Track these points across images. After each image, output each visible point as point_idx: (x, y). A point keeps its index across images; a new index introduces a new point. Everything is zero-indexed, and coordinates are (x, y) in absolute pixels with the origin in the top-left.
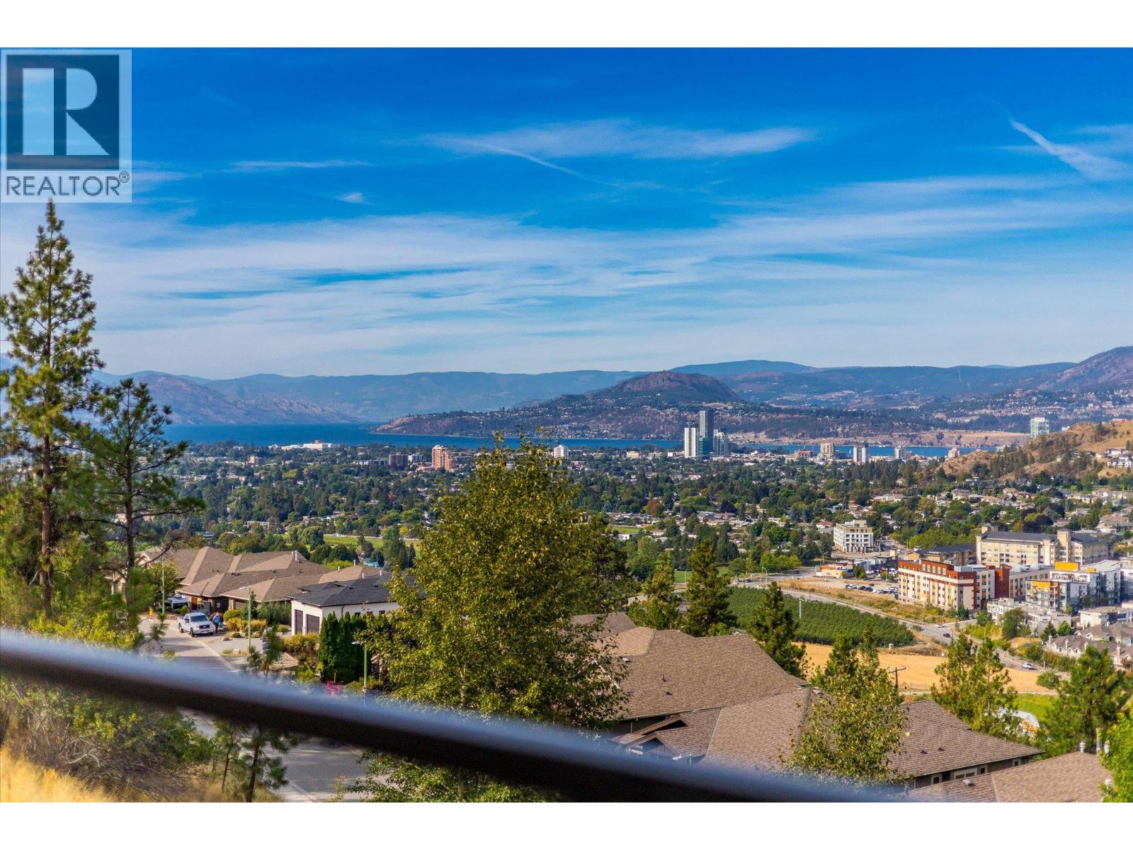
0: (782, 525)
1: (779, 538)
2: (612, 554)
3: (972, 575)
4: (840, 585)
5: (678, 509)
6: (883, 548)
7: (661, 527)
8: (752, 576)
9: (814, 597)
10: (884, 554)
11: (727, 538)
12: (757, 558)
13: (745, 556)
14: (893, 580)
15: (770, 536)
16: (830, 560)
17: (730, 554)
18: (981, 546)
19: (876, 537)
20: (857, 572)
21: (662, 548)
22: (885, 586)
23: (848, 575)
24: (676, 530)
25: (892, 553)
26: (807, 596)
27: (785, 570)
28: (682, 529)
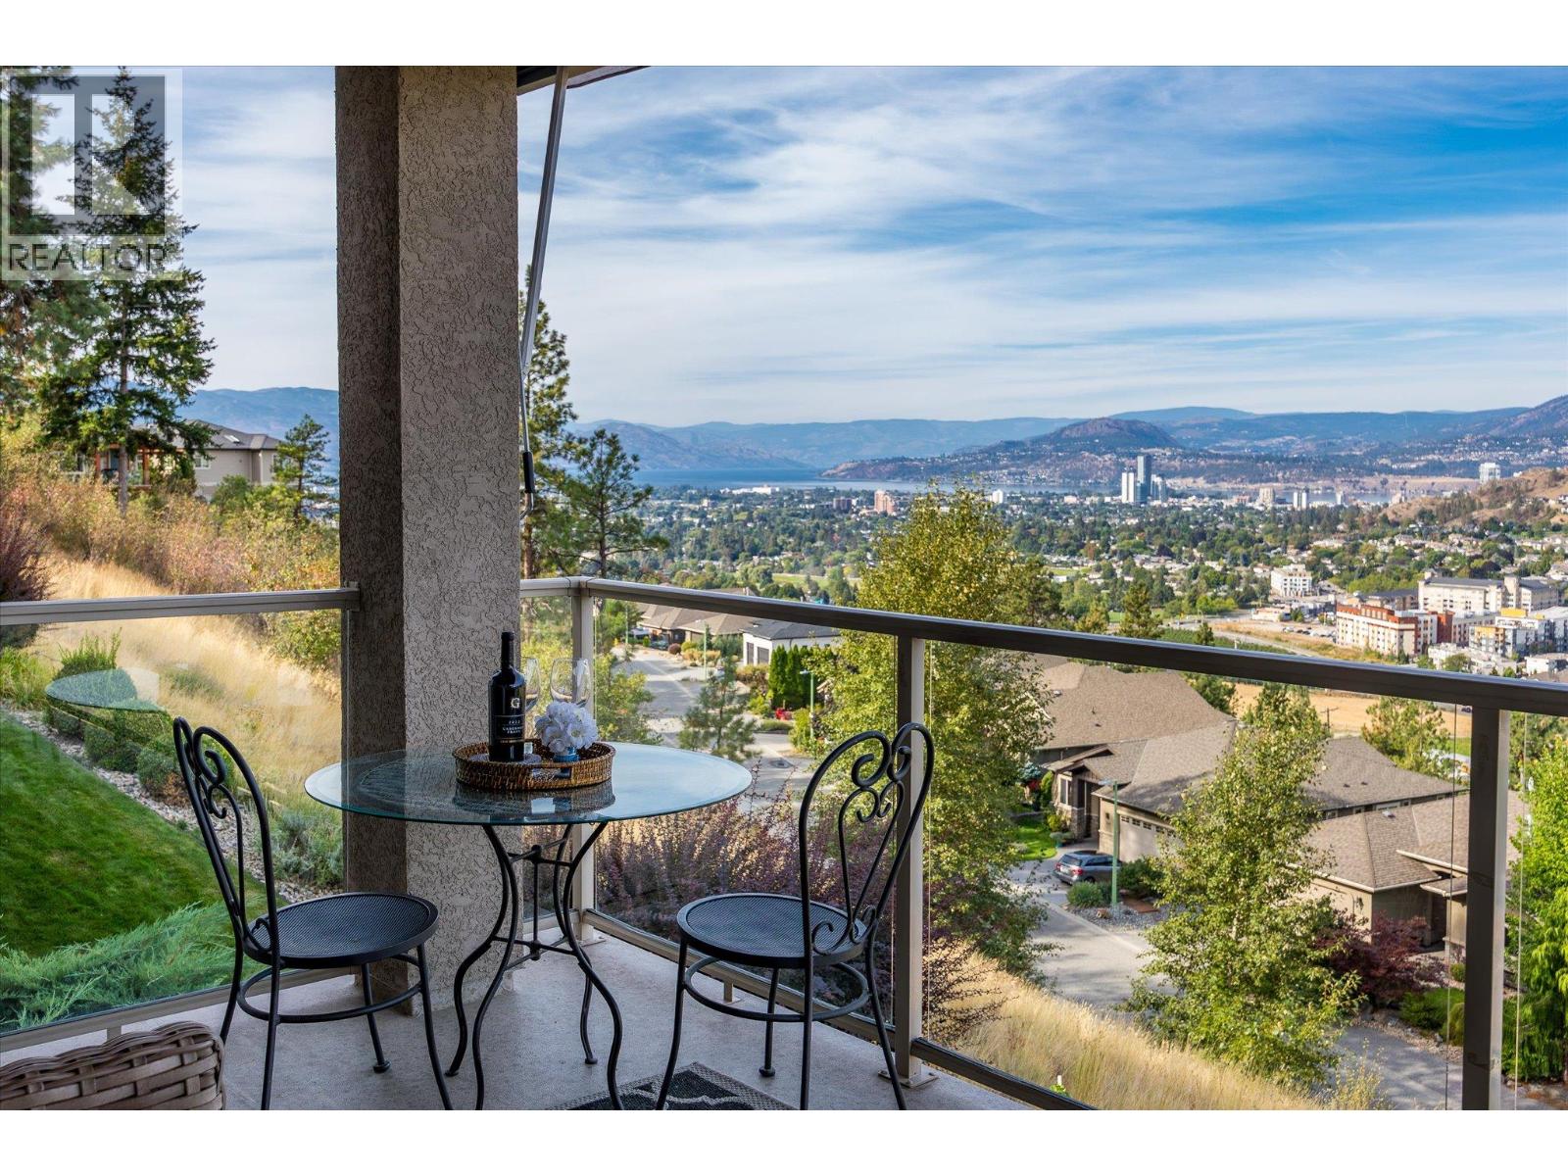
0: (1219, 568)
1: (1216, 582)
2: (1047, 595)
3: (1414, 620)
4: (1277, 627)
5: (1115, 553)
6: (1322, 592)
7: (1098, 569)
8: (1188, 618)
9: (1251, 640)
10: (1323, 599)
11: (1163, 581)
12: (1193, 601)
13: (1181, 599)
14: (1331, 624)
15: (1207, 579)
16: (1266, 604)
17: (1166, 596)
18: (1424, 592)
19: (1314, 582)
20: (1293, 616)
21: (1098, 590)
22: (1324, 630)
23: (1286, 618)
24: (1112, 573)
25: (1331, 598)
26: (1243, 638)
27: (1223, 613)
28: (1119, 572)
